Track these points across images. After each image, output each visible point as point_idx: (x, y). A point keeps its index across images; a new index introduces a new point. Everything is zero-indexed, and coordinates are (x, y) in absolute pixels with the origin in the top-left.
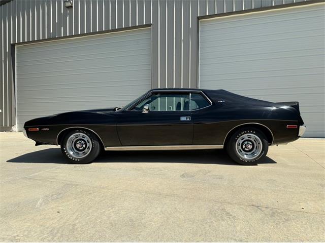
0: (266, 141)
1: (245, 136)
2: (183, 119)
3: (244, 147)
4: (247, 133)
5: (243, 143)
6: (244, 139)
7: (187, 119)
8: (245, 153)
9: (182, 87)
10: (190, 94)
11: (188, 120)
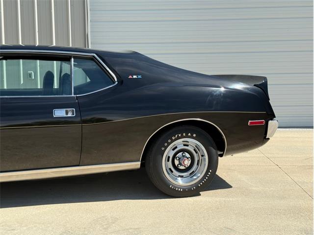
0: (213, 151)
1: (179, 143)
2: (59, 113)
3: (177, 162)
4: (182, 137)
5: (174, 157)
6: (176, 147)
7: (67, 113)
8: (178, 174)
9: (54, 44)
10: (73, 59)
11: (70, 115)
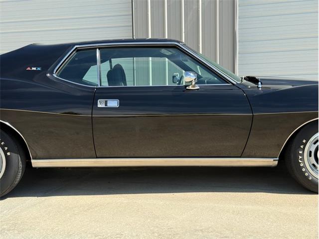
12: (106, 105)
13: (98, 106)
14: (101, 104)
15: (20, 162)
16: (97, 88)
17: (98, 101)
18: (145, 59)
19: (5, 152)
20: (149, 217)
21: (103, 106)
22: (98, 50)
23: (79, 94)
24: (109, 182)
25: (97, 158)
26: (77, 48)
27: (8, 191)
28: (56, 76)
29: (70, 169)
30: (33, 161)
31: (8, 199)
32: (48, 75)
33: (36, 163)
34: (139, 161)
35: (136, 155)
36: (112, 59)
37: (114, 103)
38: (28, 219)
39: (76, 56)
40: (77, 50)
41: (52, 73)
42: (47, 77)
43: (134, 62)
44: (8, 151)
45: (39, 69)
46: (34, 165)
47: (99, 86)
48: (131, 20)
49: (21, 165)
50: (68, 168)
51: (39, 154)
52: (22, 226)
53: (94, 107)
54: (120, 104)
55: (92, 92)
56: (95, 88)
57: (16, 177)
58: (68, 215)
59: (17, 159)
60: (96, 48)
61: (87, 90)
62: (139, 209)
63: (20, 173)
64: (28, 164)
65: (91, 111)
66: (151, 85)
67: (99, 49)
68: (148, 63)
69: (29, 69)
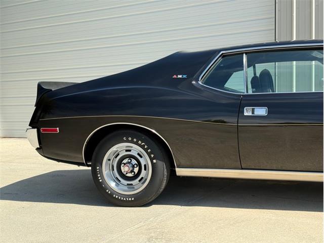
12: (253, 113)
13: (245, 114)
14: (247, 112)
15: (165, 170)
16: (243, 95)
17: (245, 109)
18: (288, 63)
19: (152, 160)
20: (304, 237)
21: (250, 114)
22: (244, 55)
23: (224, 102)
24: (253, 196)
25: (242, 169)
26: (222, 54)
27: (153, 198)
28: (201, 84)
29: (213, 179)
30: (177, 169)
31: (154, 206)
32: (194, 82)
33: (181, 172)
34: (288, 175)
35: (284, 168)
36: (256, 65)
37: (261, 111)
38: (174, 229)
39: (221, 63)
40: (223, 56)
41: (197, 80)
42: (192, 84)
43: (275, 67)
44: (154, 158)
45: (185, 76)
46: (178, 174)
47: (246, 93)
48: (274, 23)
49: (166, 173)
50: (211, 178)
51: (183, 162)
52: (168, 236)
53: (240, 115)
54: (269, 112)
55: (239, 99)
56: (241, 95)
57: (161, 184)
58: (214, 228)
59: (162, 167)
60: (243, 53)
61: (232, 97)
62: (291, 228)
63: (165, 181)
64: (172, 172)
65: (237, 120)
66: (294, 91)
67: (246, 53)
68: (292, 67)
69: (175, 76)
